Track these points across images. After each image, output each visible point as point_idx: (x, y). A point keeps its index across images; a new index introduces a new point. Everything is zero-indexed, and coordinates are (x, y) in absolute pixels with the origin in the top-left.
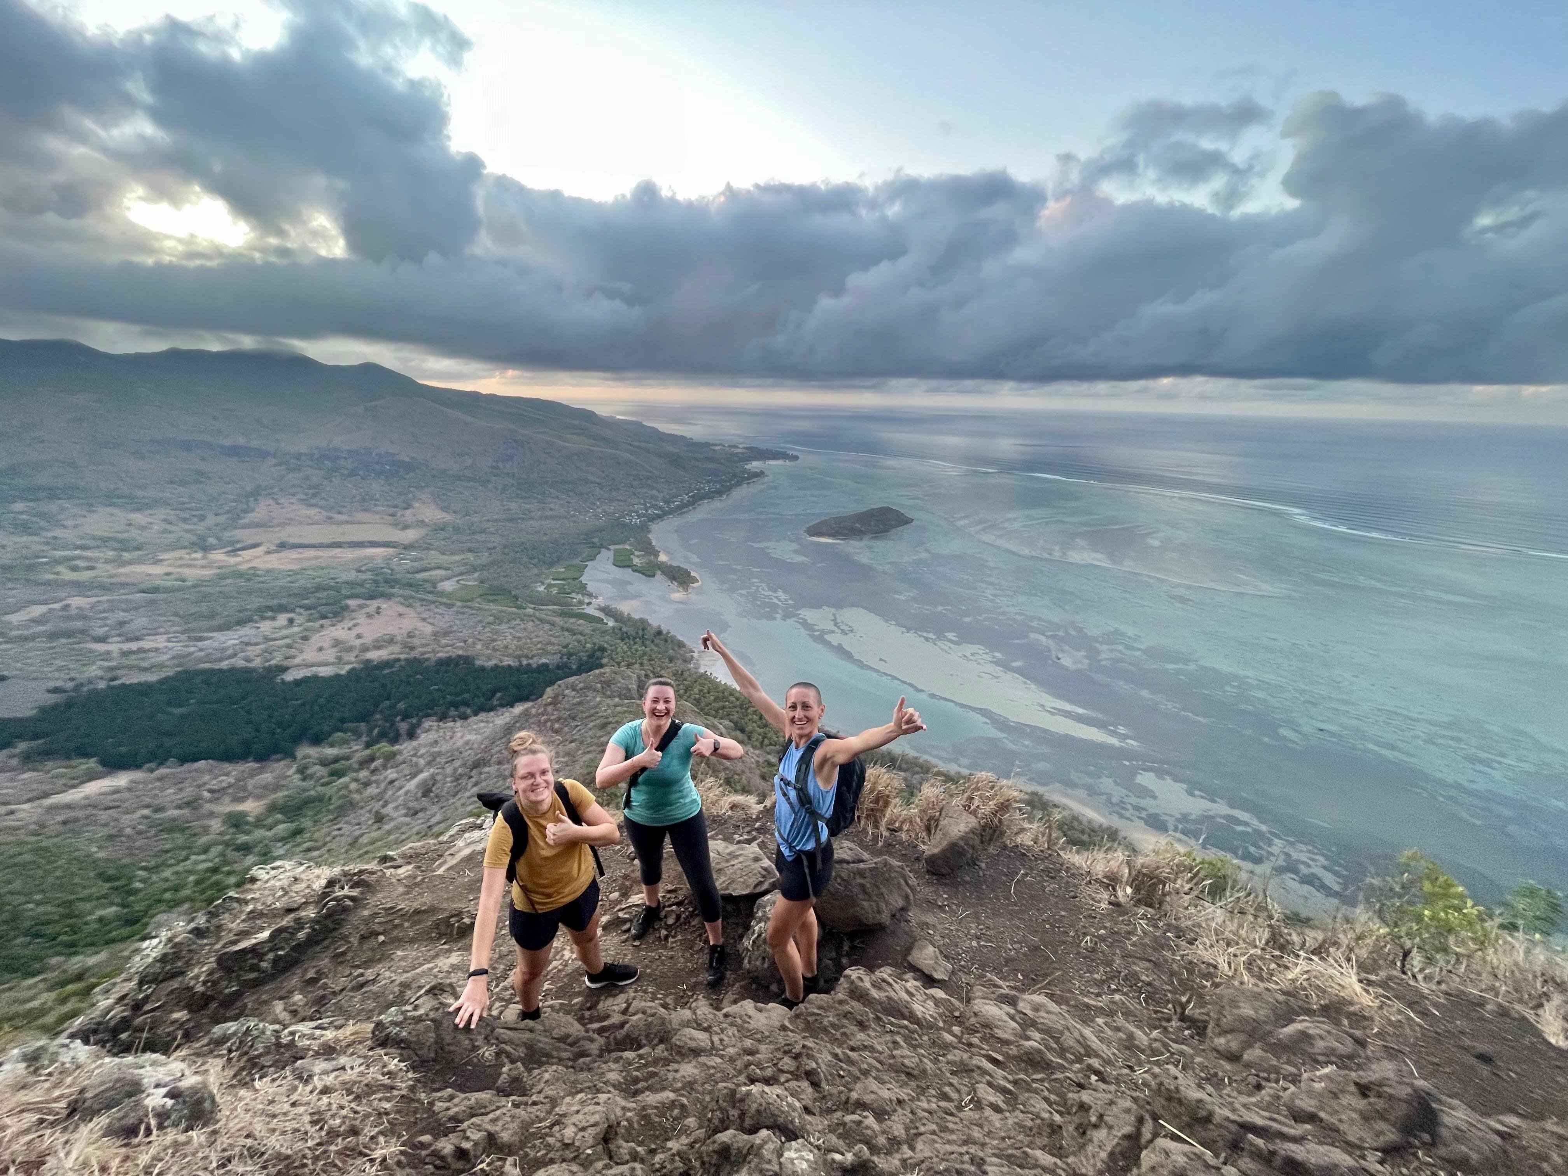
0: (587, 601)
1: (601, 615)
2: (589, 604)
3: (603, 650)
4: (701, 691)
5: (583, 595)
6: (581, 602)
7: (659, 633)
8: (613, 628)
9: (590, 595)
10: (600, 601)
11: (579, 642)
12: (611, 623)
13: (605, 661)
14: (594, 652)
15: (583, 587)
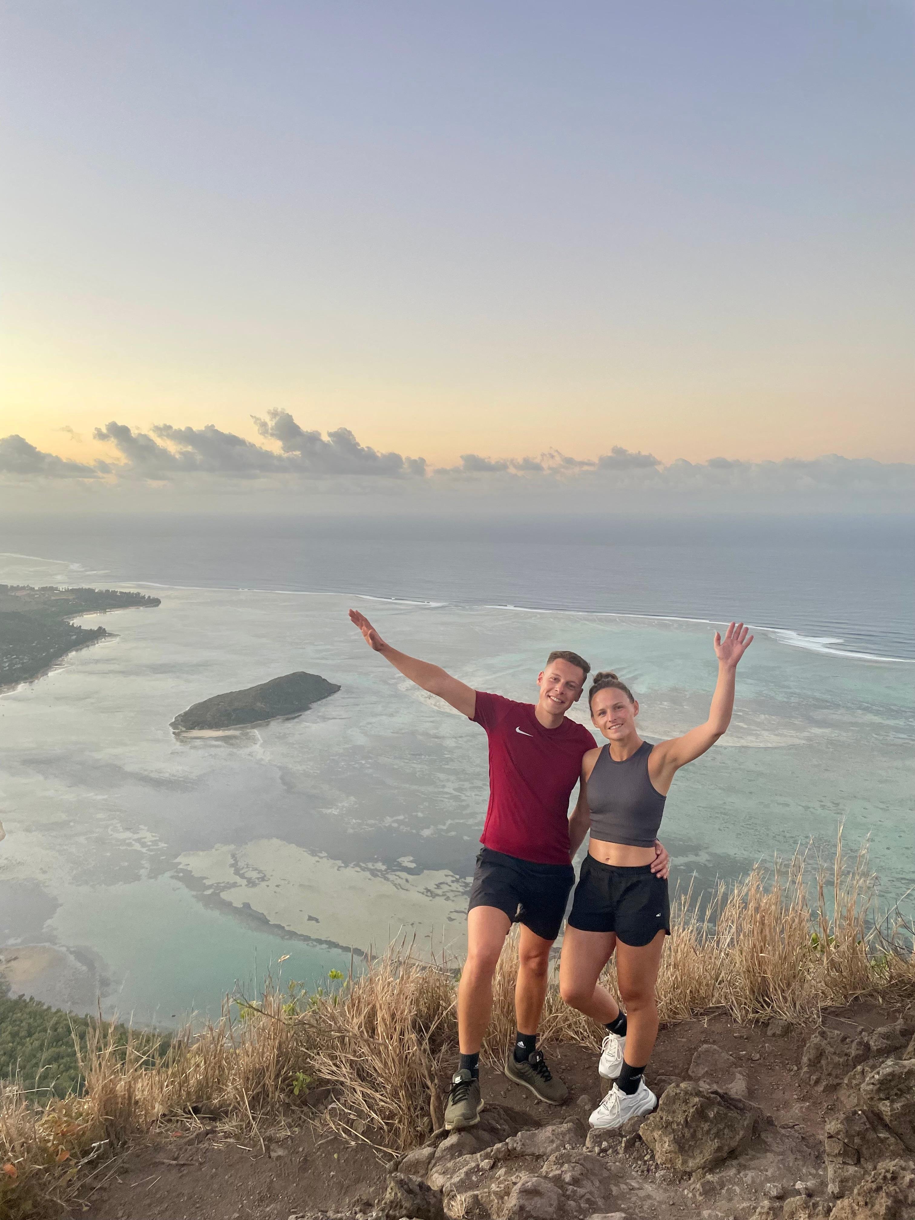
4: (14, 1035)
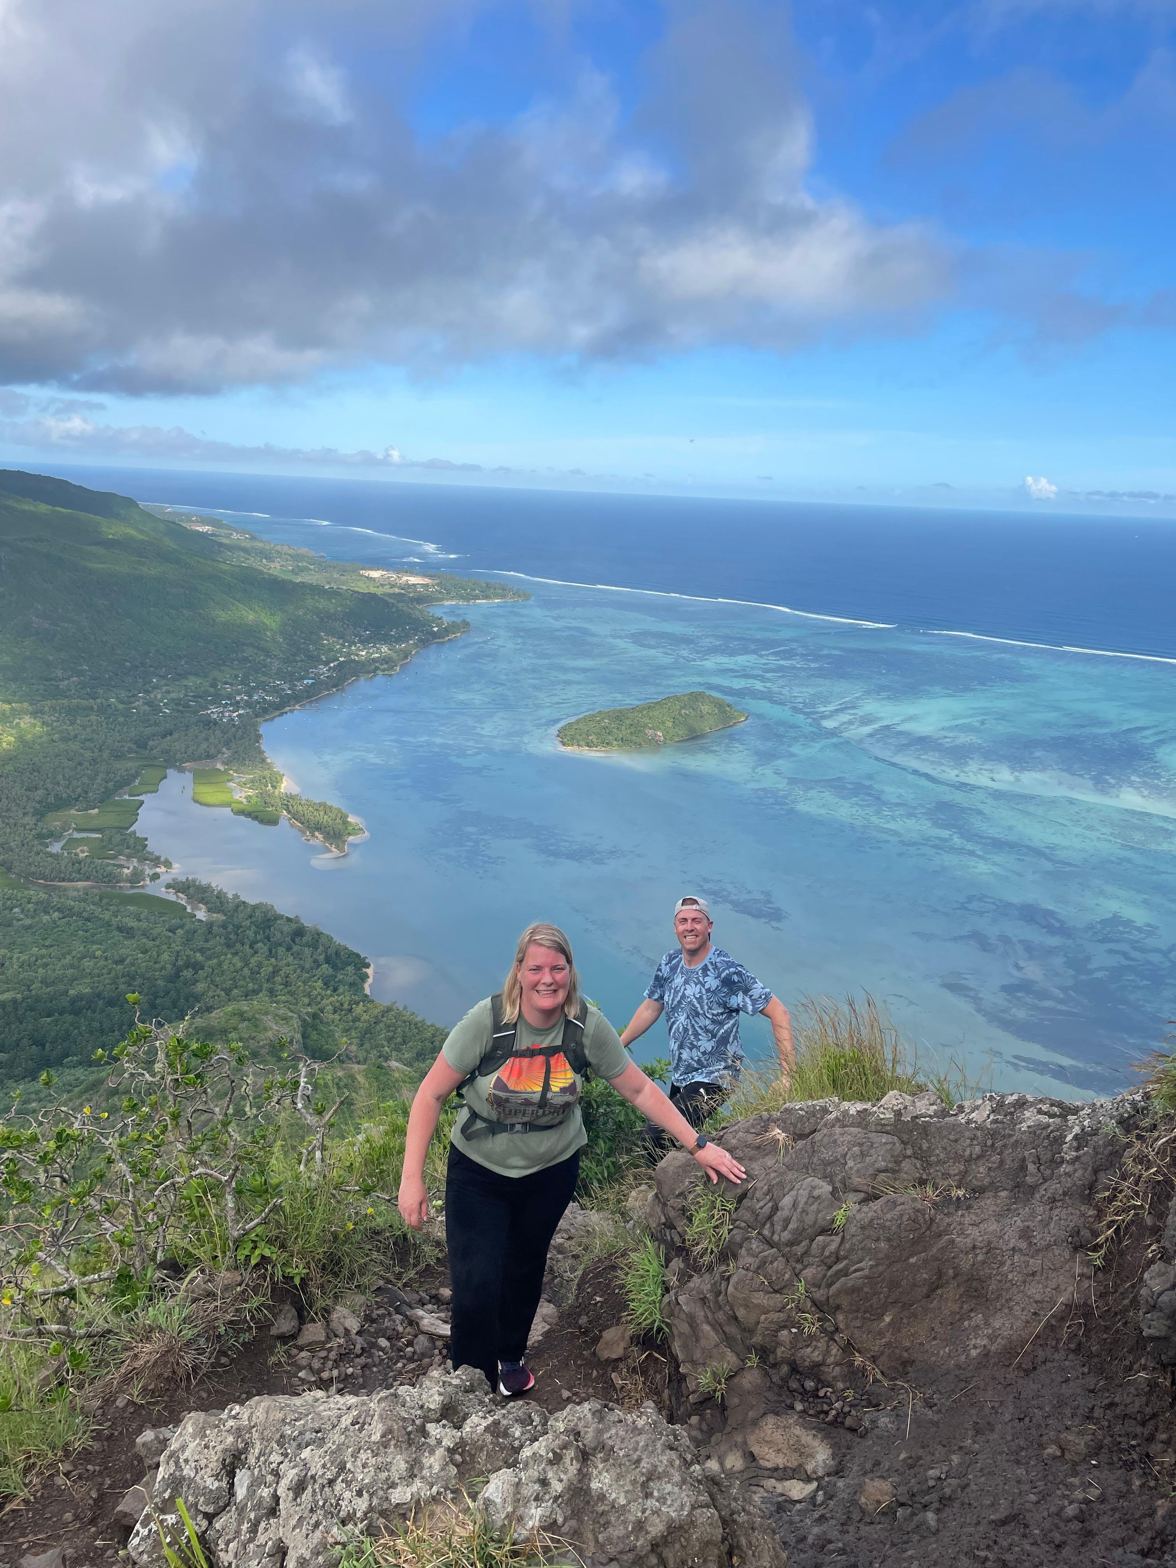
0: (148, 871)
1: (182, 899)
2: (155, 877)
3: (197, 967)
5: (143, 859)
6: (136, 877)
7: (300, 932)
8: (210, 926)
9: (156, 861)
10: (177, 871)
11: (145, 952)
12: (201, 914)
13: (200, 987)
14: (179, 970)
15: (141, 843)
